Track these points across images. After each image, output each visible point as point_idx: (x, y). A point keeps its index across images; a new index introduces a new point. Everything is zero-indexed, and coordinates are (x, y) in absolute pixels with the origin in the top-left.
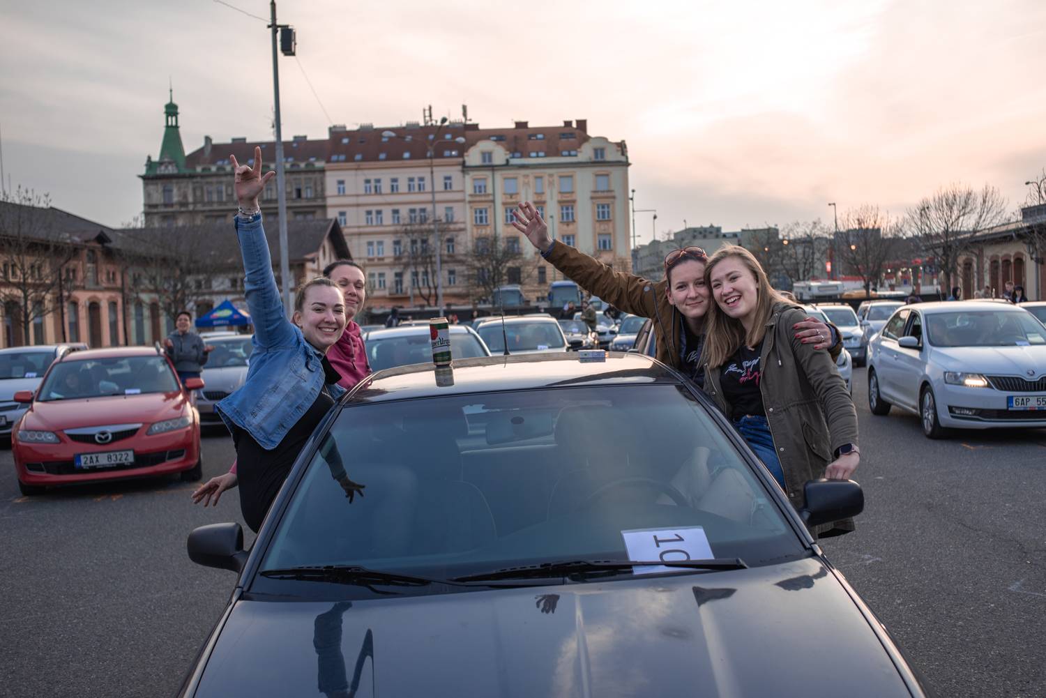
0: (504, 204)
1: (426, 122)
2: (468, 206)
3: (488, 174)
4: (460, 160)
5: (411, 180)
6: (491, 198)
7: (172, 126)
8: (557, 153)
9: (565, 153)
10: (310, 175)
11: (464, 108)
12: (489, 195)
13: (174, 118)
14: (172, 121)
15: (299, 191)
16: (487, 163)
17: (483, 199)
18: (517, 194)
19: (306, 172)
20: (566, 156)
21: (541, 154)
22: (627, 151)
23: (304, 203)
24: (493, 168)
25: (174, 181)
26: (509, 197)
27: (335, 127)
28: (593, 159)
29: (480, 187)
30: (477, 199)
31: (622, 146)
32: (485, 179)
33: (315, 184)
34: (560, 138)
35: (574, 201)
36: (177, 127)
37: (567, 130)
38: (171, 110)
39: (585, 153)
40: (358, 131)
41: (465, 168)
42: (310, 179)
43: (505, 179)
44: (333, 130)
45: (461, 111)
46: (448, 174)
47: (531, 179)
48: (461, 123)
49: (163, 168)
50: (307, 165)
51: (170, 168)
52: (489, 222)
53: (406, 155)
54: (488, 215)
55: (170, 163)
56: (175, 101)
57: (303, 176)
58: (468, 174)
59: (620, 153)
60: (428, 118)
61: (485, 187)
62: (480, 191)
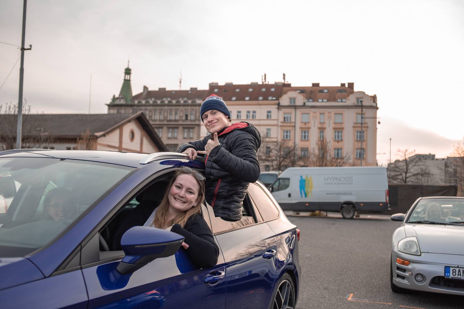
0: (301, 128)
1: (263, 83)
2: (280, 128)
3: (293, 110)
4: (277, 102)
5: (248, 112)
6: (293, 124)
7: (127, 80)
8: (335, 100)
9: (339, 100)
10: (193, 108)
11: (284, 75)
12: (292, 122)
13: (129, 76)
14: (127, 77)
15: (187, 116)
16: (293, 104)
17: (289, 124)
18: (309, 123)
19: (191, 105)
20: (339, 102)
21: (325, 100)
22: (376, 100)
23: (189, 123)
24: (295, 107)
25: (123, 108)
26: (304, 124)
27: (212, 83)
28: (356, 104)
29: (288, 118)
30: (286, 124)
31: (374, 98)
32: (290, 113)
33: (196, 112)
34: (337, 92)
35: (343, 129)
36: (129, 80)
37: (343, 88)
38: (128, 71)
39: (351, 100)
40: (225, 86)
41: (279, 107)
42: (193, 109)
43: (302, 114)
44: (211, 85)
45: (282, 76)
46: (269, 110)
47: (318, 114)
48: (282, 83)
49: (118, 100)
50: (192, 102)
51: (122, 101)
52: (291, 138)
53: (247, 98)
54: (291, 134)
55: (122, 98)
56: (130, 67)
57: (189, 108)
58: (281, 110)
59: (372, 101)
60: (264, 81)
61: (290, 118)
62: (287, 120)
